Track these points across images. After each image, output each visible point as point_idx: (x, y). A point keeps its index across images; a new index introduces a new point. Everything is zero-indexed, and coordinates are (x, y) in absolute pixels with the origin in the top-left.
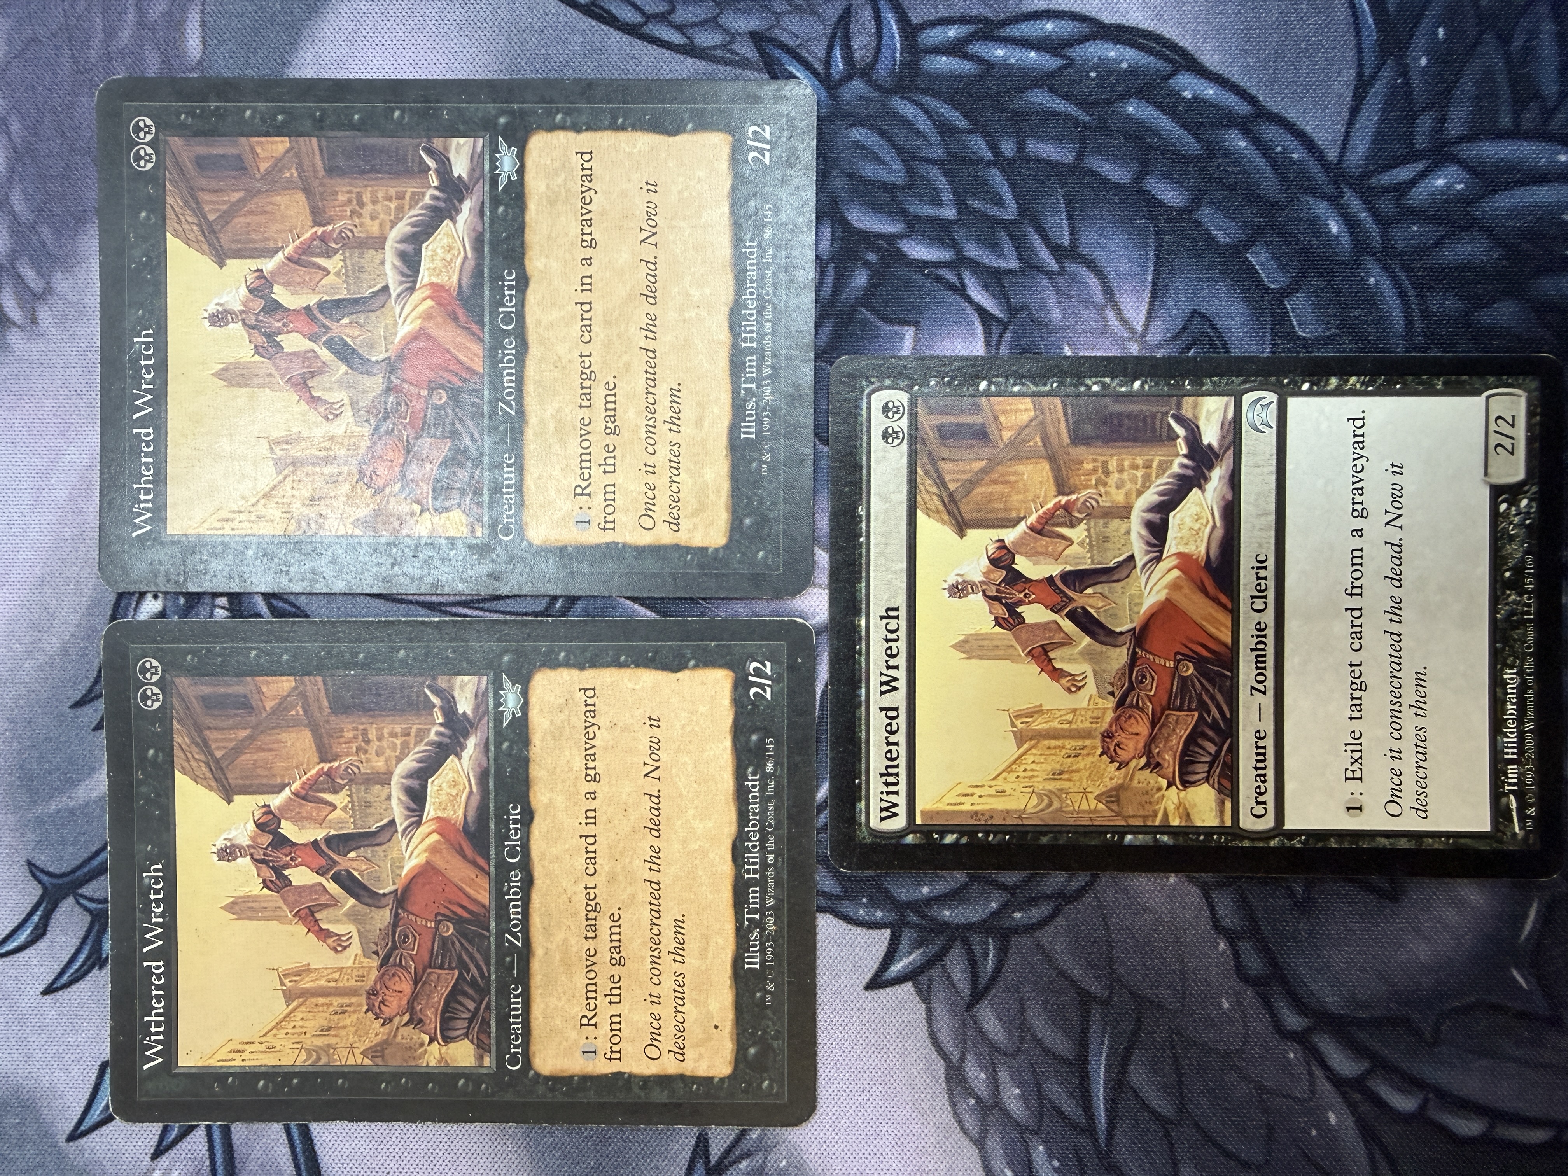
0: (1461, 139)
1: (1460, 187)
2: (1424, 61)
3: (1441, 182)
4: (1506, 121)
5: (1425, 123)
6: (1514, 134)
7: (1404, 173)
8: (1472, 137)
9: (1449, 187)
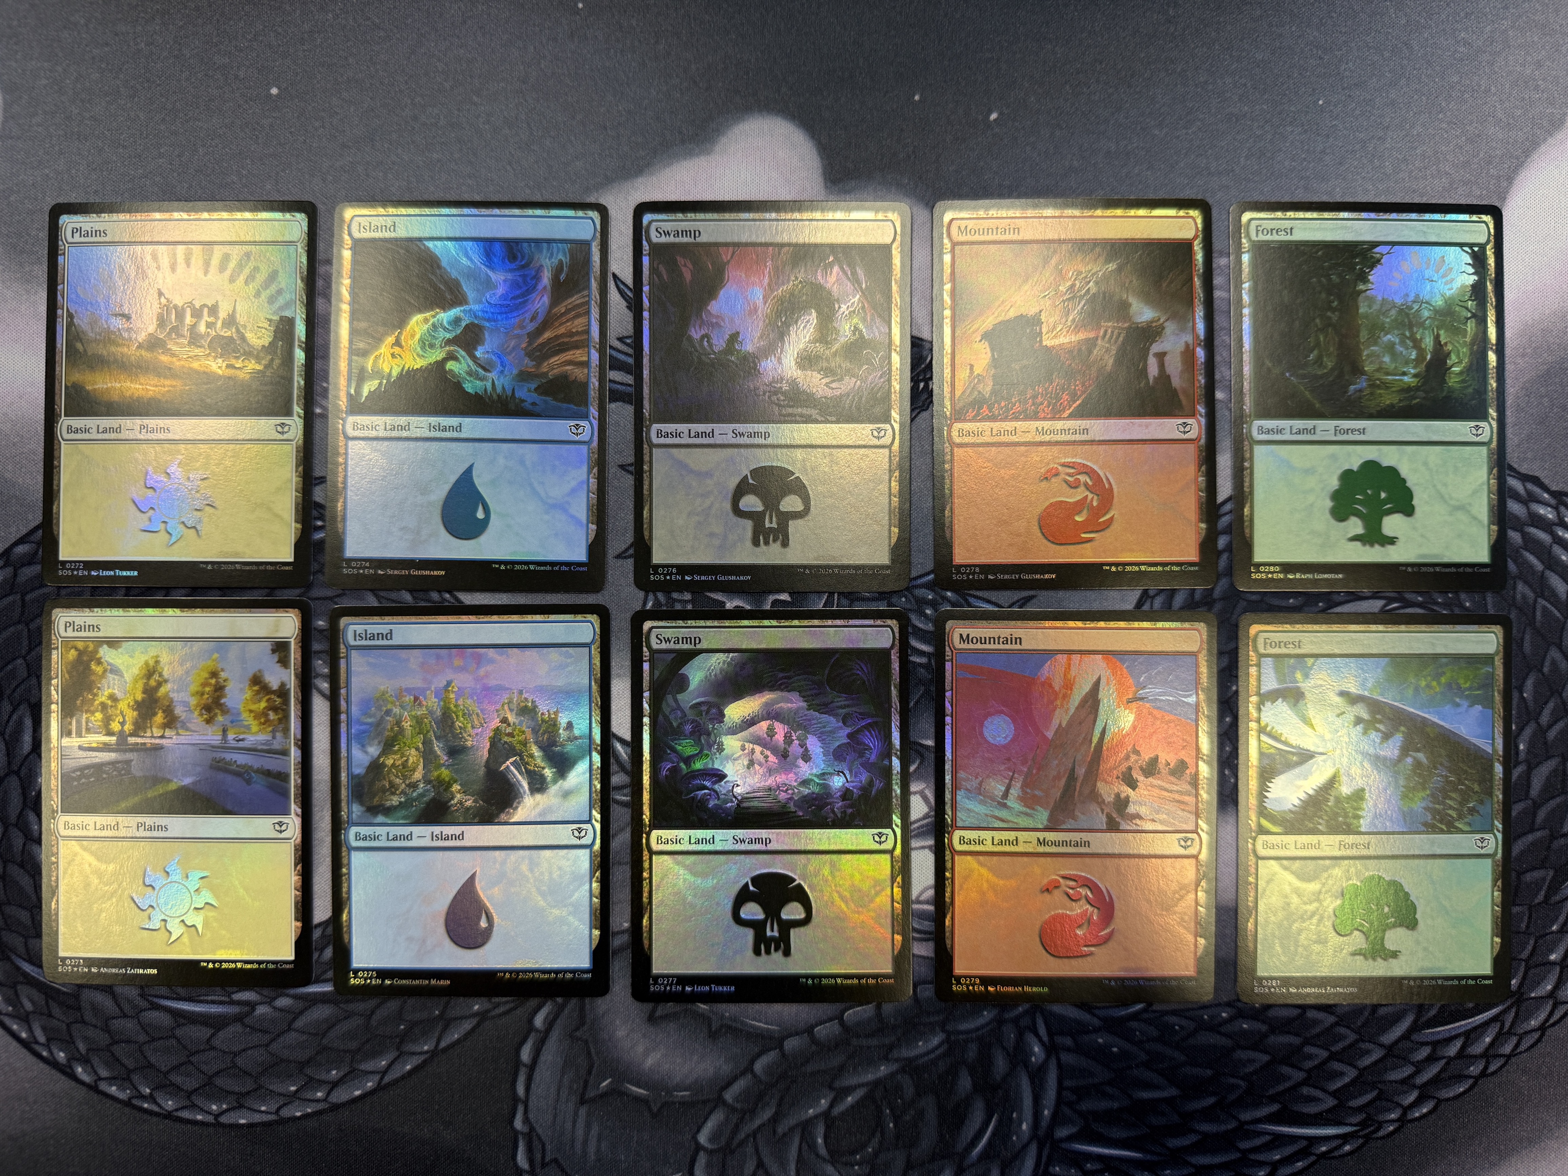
0: (1059, 1060)
1: (1033, 1059)
2: (1100, 1040)
3: (1036, 1049)
4: (1067, 1083)
5: (1068, 1041)
6: (1060, 1088)
7: (1042, 1030)
8: (1060, 1066)
9: (1034, 1054)
